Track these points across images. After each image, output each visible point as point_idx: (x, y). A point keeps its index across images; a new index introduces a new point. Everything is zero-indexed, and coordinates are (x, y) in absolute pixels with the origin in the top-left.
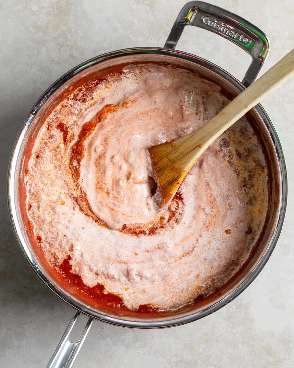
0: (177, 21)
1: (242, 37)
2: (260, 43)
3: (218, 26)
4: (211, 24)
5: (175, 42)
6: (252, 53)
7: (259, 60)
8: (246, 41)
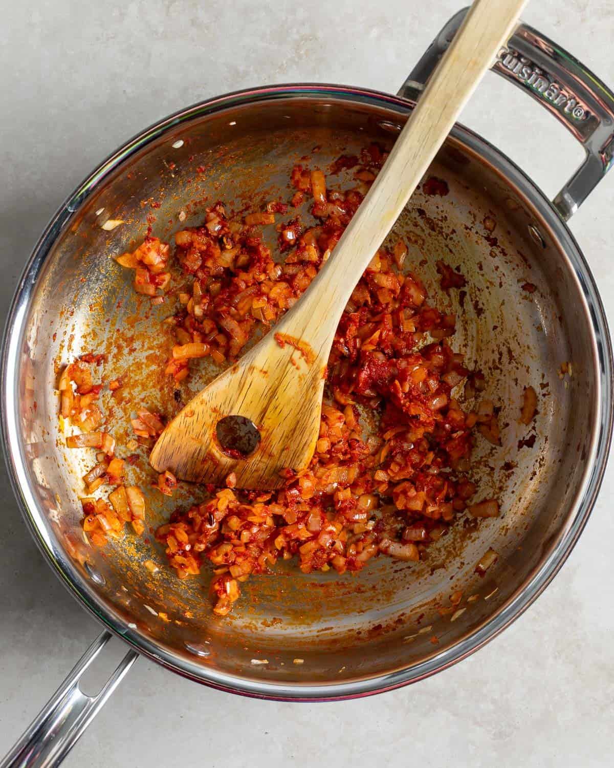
1: (572, 103)
2: (610, 124)
3: (524, 70)
4: (509, 62)
5: (423, 86)
6: (588, 143)
7: (602, 158)
8: (579, 114)
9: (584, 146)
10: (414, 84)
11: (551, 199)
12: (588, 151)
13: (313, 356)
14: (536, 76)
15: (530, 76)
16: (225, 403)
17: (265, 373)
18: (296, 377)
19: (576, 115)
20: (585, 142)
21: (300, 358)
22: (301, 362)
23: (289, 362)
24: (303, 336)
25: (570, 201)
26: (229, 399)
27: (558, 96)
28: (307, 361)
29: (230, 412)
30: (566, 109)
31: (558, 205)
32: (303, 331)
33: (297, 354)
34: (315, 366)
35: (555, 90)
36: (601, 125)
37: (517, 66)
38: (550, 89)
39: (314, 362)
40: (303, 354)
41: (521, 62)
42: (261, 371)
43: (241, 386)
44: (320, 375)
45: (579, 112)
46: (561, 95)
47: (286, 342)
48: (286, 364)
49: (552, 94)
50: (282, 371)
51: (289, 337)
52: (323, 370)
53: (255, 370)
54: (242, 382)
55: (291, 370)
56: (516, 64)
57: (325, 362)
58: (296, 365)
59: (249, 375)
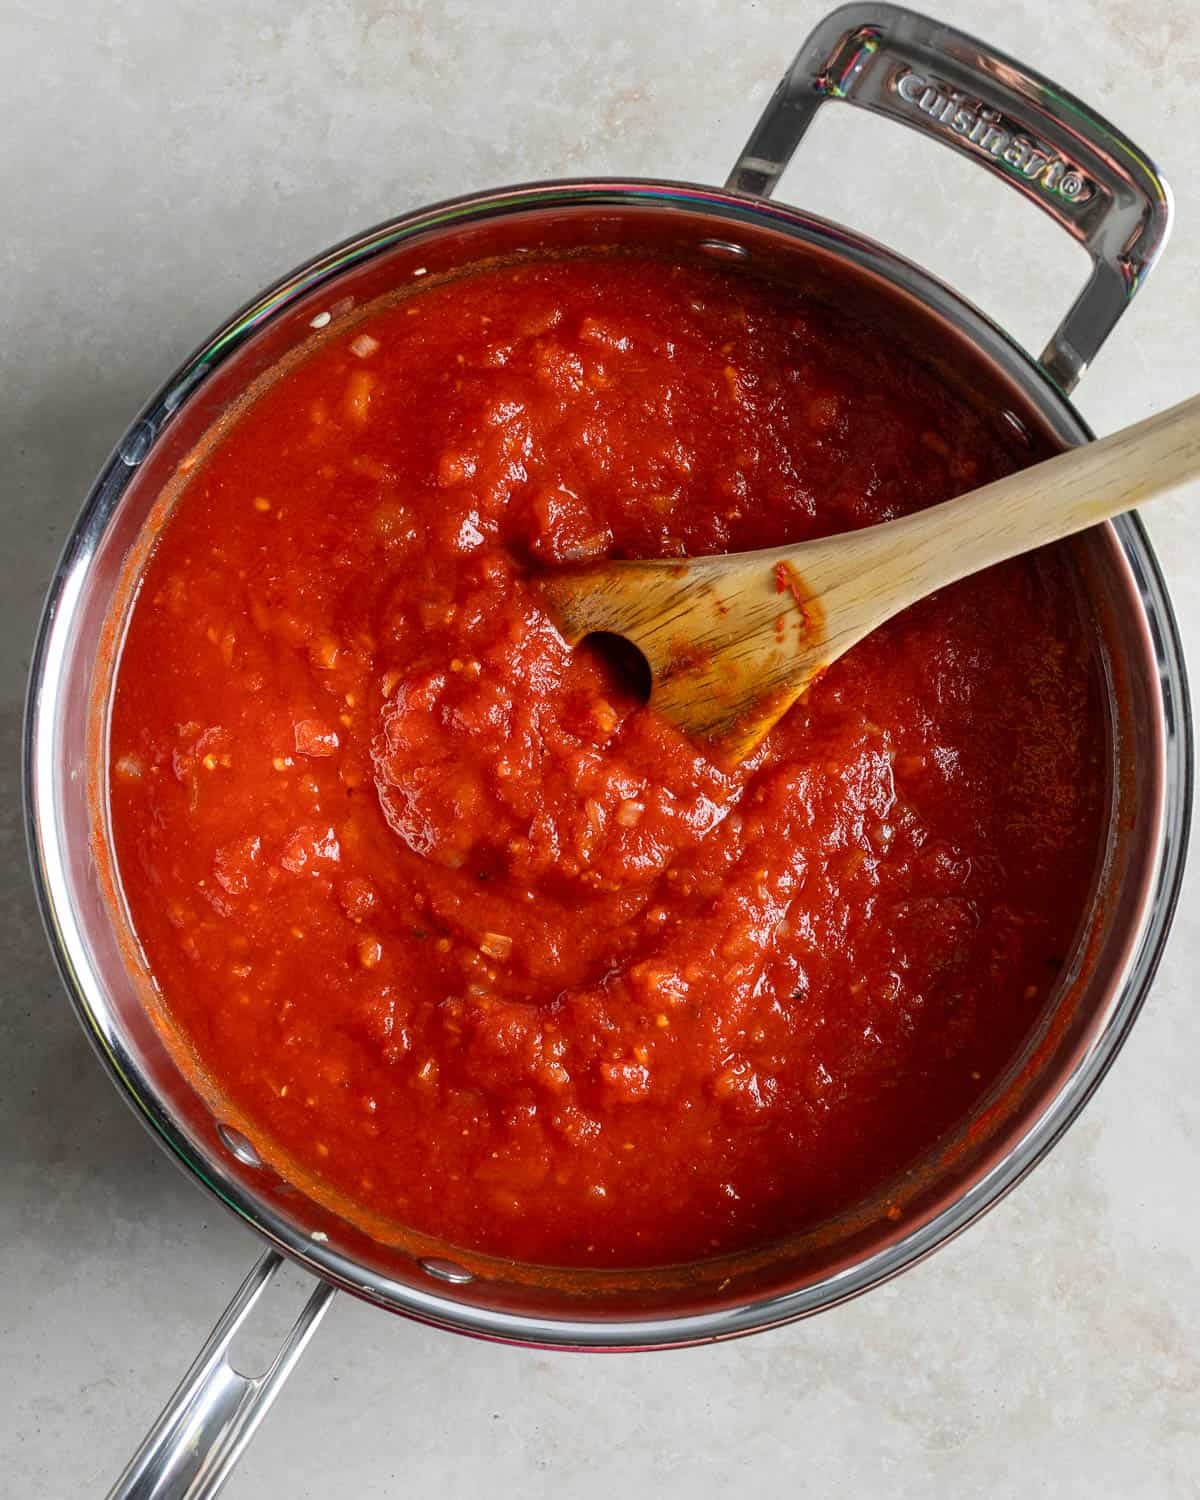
0: (790, 79)
1: (1056, 169)
2: (1133, 202)
3: (959, 116)
4: (931, 105)
5: (777, 166)
6: (1093, 242)
7: (1123, 268)
8: (1071, 189)
9: (1087, 249)
10: (756, 164)
11: (1036, 354)
12: (1096, 257)
13: (818, 636)
14: (984, 126)
15: (972, 126)
16: (627, 611)
17: (723, 610)
18: (768, 651)
19: (1067, 191)
20: (1088, 239)
21: (794, 627)
22: (792, 635)
23: (774, 619)
24: (823, 597)
25: (1071, 357)
26: (636, 610)
27: (1029, 158)
28: (802, 639)
29: (626, 630)
30: (1046, 182)
31: (1050, 367)
32: (830, 588)
33: (793, 618)
34: (810, 655)
35: (1023, 149)
36: (1116, 206)
37: (947, 109)
38: (1014, 148)
39: (813, 647)
40: (802, 625)
41: (954, 101)
42: (719, 603)
43: (670, 605)
44: (807, 676)
45: (1072, 184)
46: (1034, 157)
47: (789, 587)
48: (765, 619)
49: (1018, 156)
50: (751, 627)
51: (799, 584)
52: (818, 671)
53: (709, 596)
54: (677, 598)
55: (765, 635)
56: (946, 106)
57: (829, 660)
58: (781, 633)
59: (695, 596)
